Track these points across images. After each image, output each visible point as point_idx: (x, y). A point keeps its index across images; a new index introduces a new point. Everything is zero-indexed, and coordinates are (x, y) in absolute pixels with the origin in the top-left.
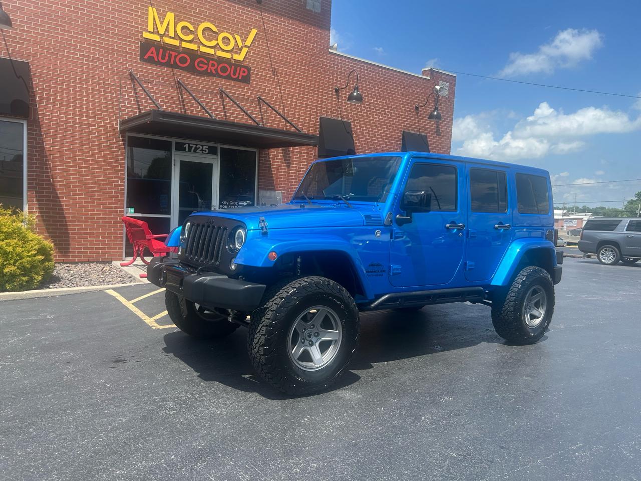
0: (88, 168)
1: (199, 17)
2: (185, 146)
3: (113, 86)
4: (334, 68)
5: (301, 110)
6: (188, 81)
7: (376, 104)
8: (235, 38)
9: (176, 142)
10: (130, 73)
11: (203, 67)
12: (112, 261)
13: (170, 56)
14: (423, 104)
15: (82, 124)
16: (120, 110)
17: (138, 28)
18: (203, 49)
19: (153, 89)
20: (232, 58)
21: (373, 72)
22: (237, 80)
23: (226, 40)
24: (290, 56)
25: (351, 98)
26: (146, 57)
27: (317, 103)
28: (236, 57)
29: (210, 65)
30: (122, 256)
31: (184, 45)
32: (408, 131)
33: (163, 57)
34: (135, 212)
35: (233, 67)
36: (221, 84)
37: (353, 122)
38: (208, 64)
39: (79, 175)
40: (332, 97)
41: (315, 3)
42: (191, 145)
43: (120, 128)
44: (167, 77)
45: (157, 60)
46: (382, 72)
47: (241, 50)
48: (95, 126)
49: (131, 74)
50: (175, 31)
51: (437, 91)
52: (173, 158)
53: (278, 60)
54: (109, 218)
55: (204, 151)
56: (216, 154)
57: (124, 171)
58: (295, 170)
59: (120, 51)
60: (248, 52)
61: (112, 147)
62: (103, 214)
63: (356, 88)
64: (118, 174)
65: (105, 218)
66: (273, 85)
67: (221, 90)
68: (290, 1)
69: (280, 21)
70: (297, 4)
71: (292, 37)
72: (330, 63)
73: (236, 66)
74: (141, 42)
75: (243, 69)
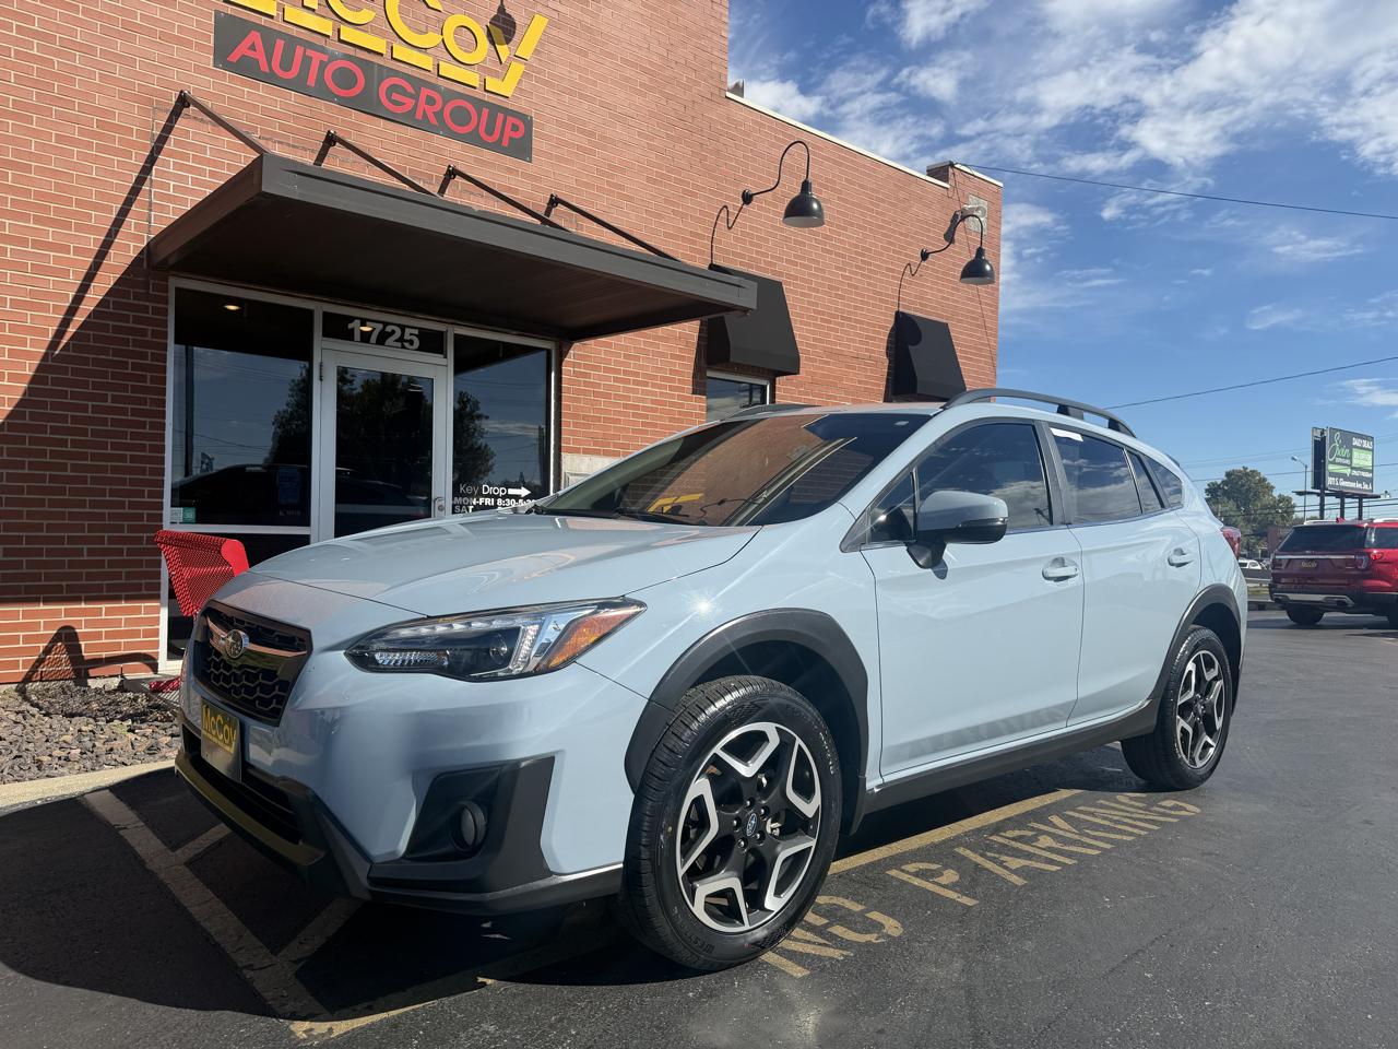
2: (350, 326)
3: (129, 132)
4: (740, 140)
7: (838, 241)
8: (488, 33)
9: (325, 314)
10: (184, 97)
11: (402, 103)
14: (936, 245)
15: (24, 242)
16: (151, 206)
18: (401, 52)
20: (484, 87)
22: (496, 147)
23: (465, 36)
26: (233, 58)
27: (702, 229)
28: (492, 84)
29: (422, 100)
30: (157, 656)
31: (348, 34)
32: (907, 311)
33: (286, 67)
34: (199, 520)
35: (485, 111)
36: (452, 156)
37: (786, 283)
38: (416, 97)
40: (736, 217)
42: (369, 324)
43: (148, 265)
44: (297, 120)
45: (268, 71)
46: (848, 161)
47: (506, 68)
48: (66, 249)
49: (186, 101)
52: (316, 360)
54: (112, 540)
55: (406, 341)
56: (441, 353)
57: (163, 392)
58: (653, 402)
59: (151, 32)
60: (525, 74)
61: (125, 318)
62: (91, 528)
63: (806, 186)
64: (143, 401)
65: (101, 540)
66: (591, 170)
67: (454, 172)
69: (605, 4)
71: (635, 49)
72: (729, 127)
73: (495, 108)
74: (217, 13)
75: (509, 118)
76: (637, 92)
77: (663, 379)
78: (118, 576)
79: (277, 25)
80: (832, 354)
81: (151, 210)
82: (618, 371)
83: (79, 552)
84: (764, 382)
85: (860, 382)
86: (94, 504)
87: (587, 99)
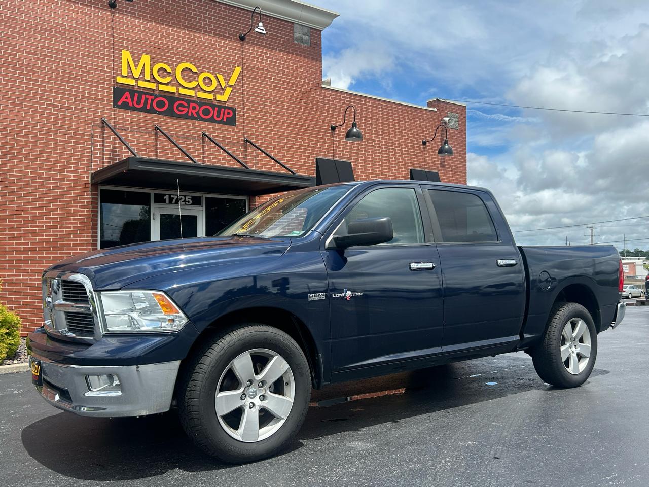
0: (56, 227)
1: (176, 58)
2: (165, 198)
3: (84, 135)
4: (329, 104)
5: (294, 151)
6: (166, 126)
7: (378, 141)
8: (217, 78)
9: (156, 195)
10: (103, 120)
11: (183, 110)
13: (147, 100)
14: (431, 138)
15: (49, 179)
16: (92, 161)
17: (111, 73)
18: (182, 91)
19: (128, 136)
20: (215, 99)
21: (373, 106)
22: (221, 122)
23: (207, 81)
24: (279, 94)
25: (349, 135)
26: (120, 103)
27: (312, 144)
28: (219, 98)
29: (191, 107)
31: (161, 87)
32: (417, 169)
35: (216, 108)
36: (203, 128)
37: (353, 162)
38: (188, 107)
39: (47, 236)
40: (328, 136)
41: (303, 36)
42: (172, 196)
43: (92, 182)
44: (143, 123)
45: (132, 106)
46: (383, 105)
47: (223, 90)
48: (63, 180)
49: (103, 122)
50: (152, 74)
51: (445, 123)
52: (152, 213)
53: (266, 98)
55: (187, 202)
56: (200, 205)
57: (97, 228)
59: (91, 99)
60: (232, 92)
61: (83, 203)
63: (354, 125)
66: (262, 126)
67: (204, 135)
68: (276, 36)
69: (266, 57)
70: (284, 38)
71: (280, 74)
72: (324, 100)
73: (220, 107)
74: (114, 87)
75: (227, 111)
76: (281, 91)
79: (136, 89)
81: (92, 163)
87: (259, 97)
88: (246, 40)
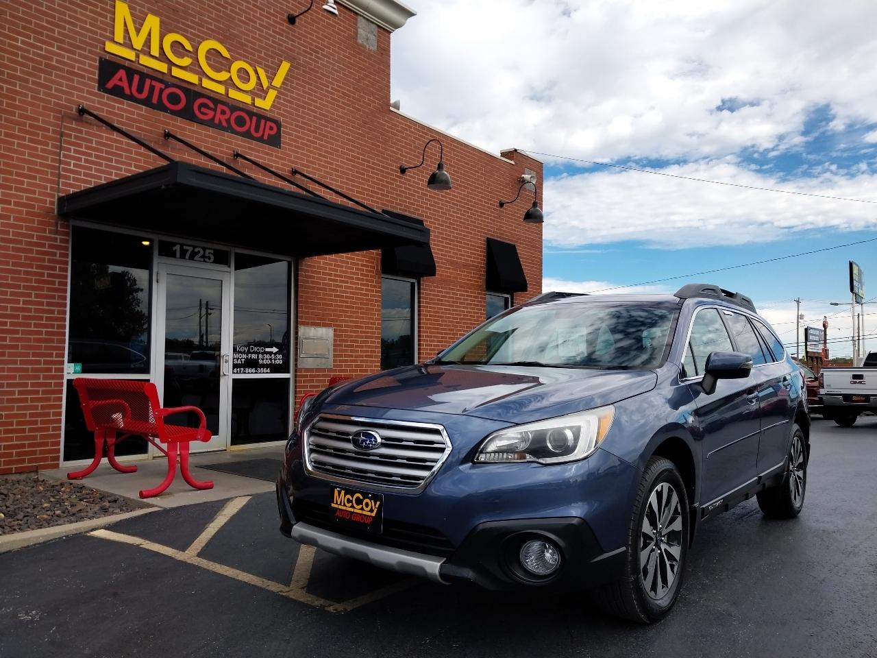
1: (199, 31)
2: (174, 249)
3: (48, 130)
4: (398, 136)
6: (182, 134)
8: (256, 72)
9: (160, 242)
10: (81, 110)
11: (206, 114)
12: (36, 472)
13: (152, 88)
14: (508, 199)
16: (59, 176)
17: (95, 33)
18: (206, 83)
19: (121, 143)
20: (253, 104)
22: (260, 140)
23: (244, 74)
24: (338, 111)
25: (434, 180)
26: (110, 85)
27: (378, 188)
28: (259, 103)
29: (219, 111)
30: (58, 458)
31: (176, 72)
32: (493, 238)
33: (140, 90)
34: (84, 371)
35: (254, 119)
36: (237, 144)
38: (215, 110)
40: (397, 180)
41: (369, 35)
42: (185, 247)
43: (58, 211)
44: (146, 124)
45: (129, 93)
47: (266, 92)
48: (9, 203)
50: (161, 48)
52: (155, 270)
54: (33, 385)
55: (206, 257)
56: (227, 265)
57: (65, 291)
58: (351, 293)
59: (62, 70)
60: (277, 97)
61: (43, 245)
62: (21, 377)
63: (440, 167)
64: (54, 297)
65: (26, 385)
66: (315, 153)
67: (237, 155)
68: (335, 27)
69: (322, 55)
70: (345, 32)
71: (339, 82)
72: (392, 128)
73: (259, 117)
74: (101, 59)
75: (269, 124)
76: (341, 107)
77: (357, 279)
78: (36, 407)
79: (136, 66)
80: (452, 263)
81: (59, 178)
82: (330, 275)
83: (13, 393)
84: (414, 281)
85: (468, 280)
86: (22, 362)
87: (313, 111)
88: (296, 24)
